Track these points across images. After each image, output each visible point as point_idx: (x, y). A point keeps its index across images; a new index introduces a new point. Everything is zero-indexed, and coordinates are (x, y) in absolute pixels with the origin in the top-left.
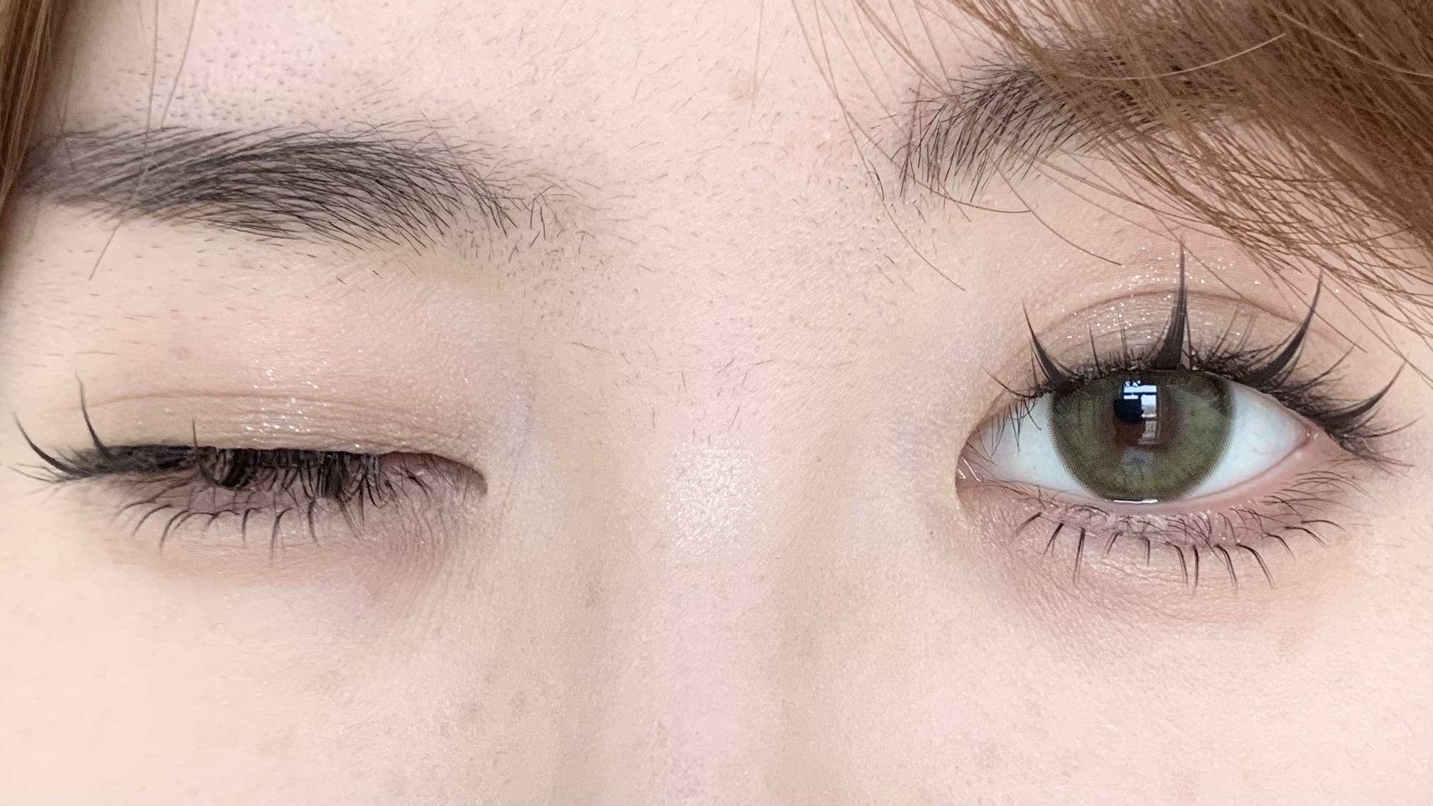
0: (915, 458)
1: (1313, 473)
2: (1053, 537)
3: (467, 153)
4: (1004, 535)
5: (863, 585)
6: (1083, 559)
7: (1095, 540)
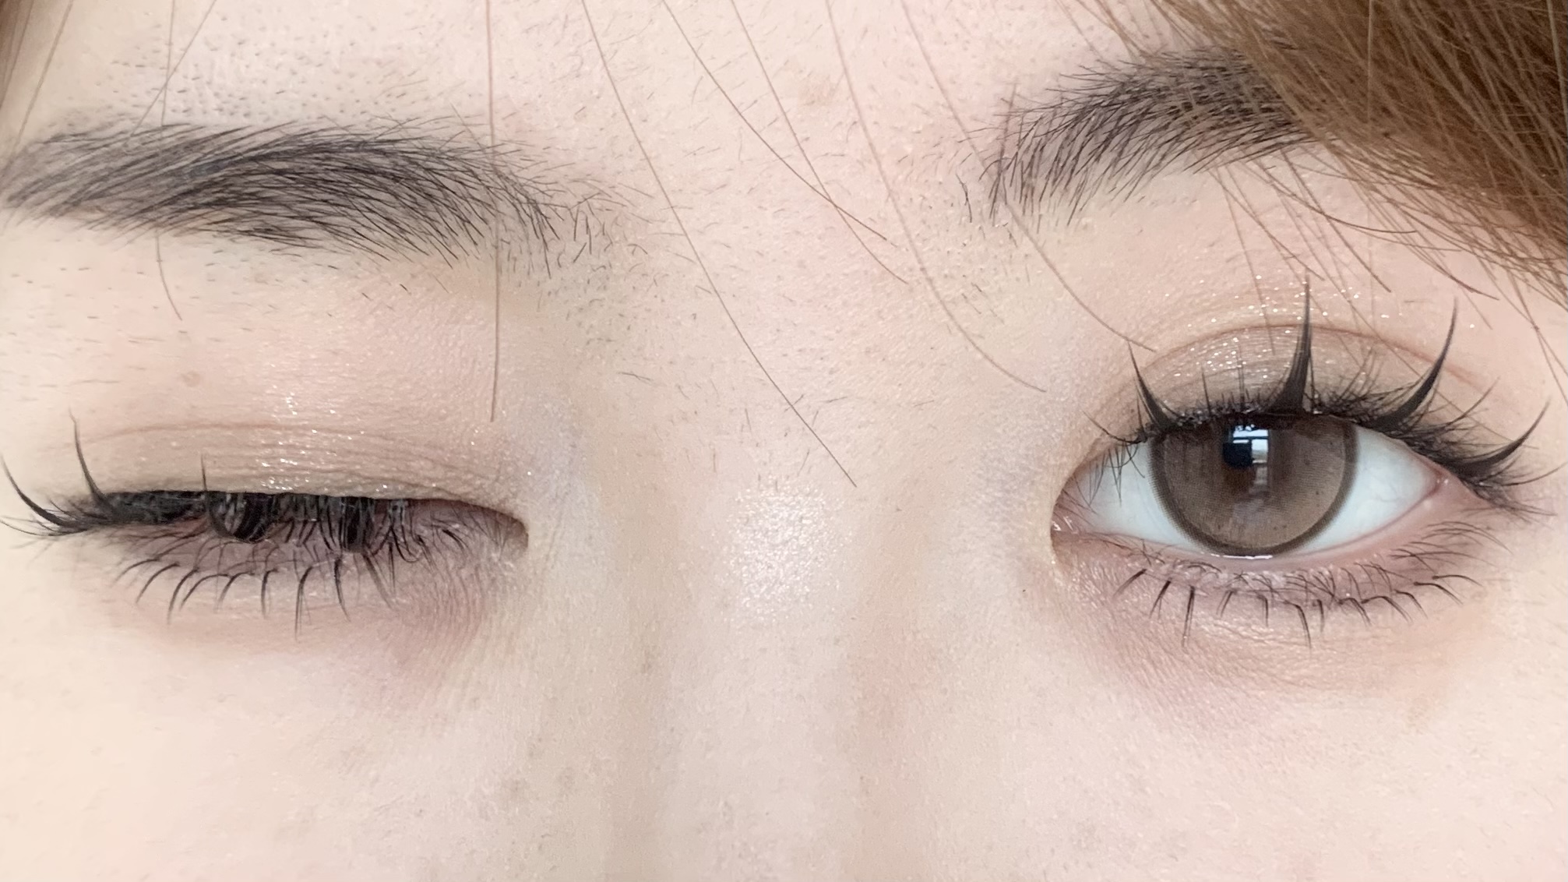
0: (1006, 509)
2: (1160, 597)
3: (504, 154)
4: (1105, 593)
5: (949, 649)
6: (1193, 620)
7: (1206, 599)
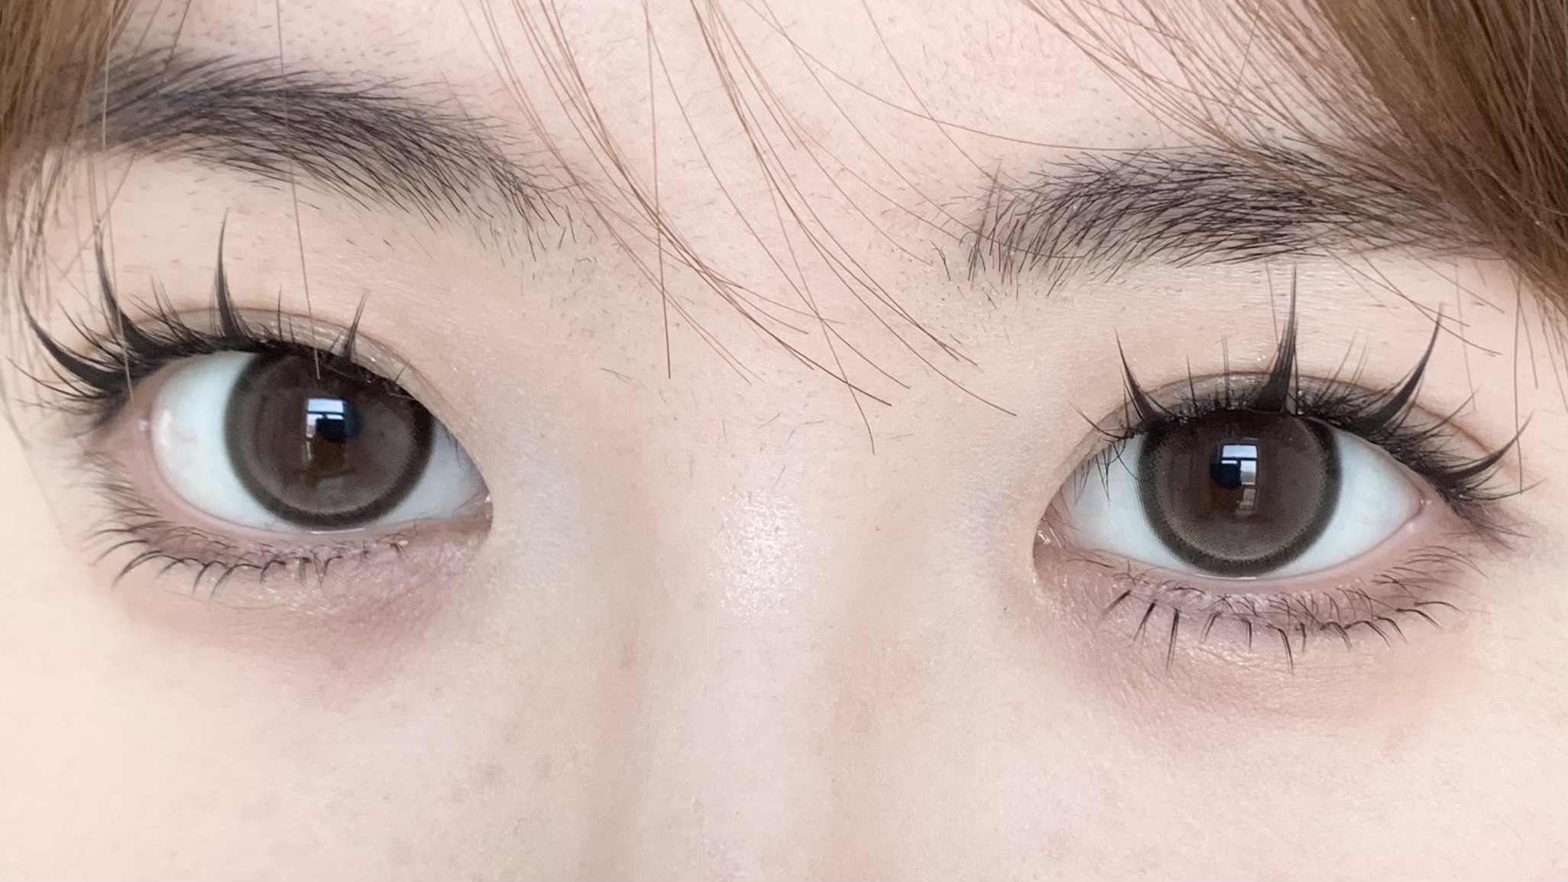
1: (1425, 548)
4: (1087, 613)
6: (1178, 644)
7: (1191, 622)
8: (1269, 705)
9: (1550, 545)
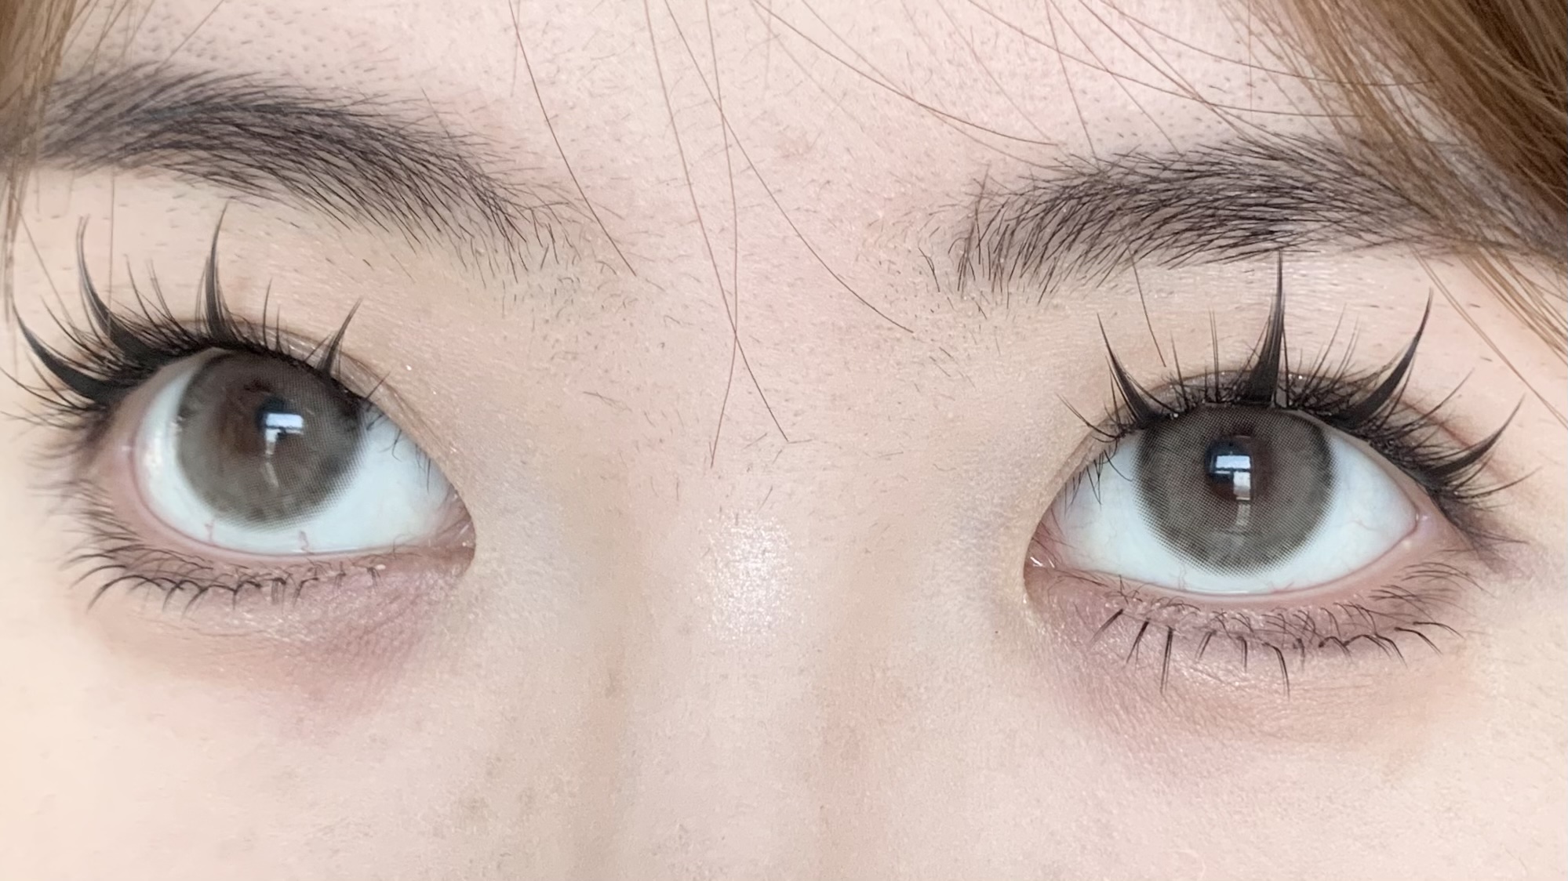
1: (1424, 564)
2: (1138, 639)
3: (470, 145)
6: (1172, 664)
7: (1185, 641)
8: (1266, 728)
9: (1551, 567)
